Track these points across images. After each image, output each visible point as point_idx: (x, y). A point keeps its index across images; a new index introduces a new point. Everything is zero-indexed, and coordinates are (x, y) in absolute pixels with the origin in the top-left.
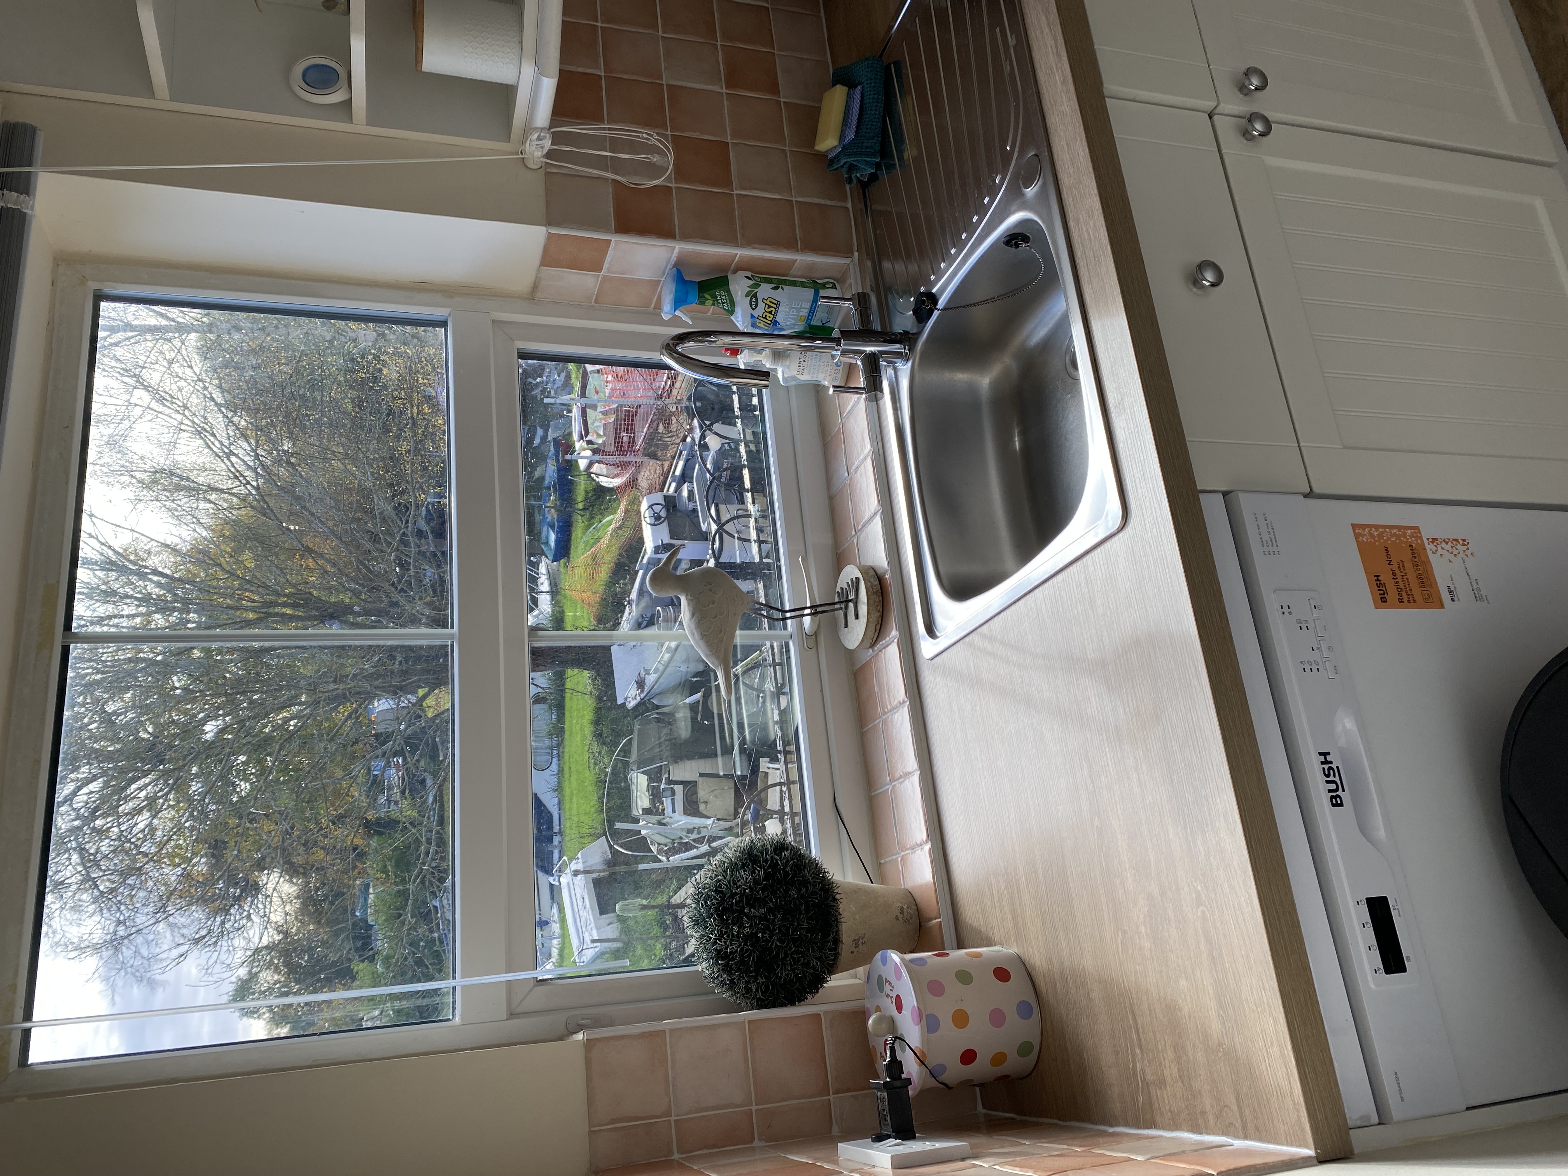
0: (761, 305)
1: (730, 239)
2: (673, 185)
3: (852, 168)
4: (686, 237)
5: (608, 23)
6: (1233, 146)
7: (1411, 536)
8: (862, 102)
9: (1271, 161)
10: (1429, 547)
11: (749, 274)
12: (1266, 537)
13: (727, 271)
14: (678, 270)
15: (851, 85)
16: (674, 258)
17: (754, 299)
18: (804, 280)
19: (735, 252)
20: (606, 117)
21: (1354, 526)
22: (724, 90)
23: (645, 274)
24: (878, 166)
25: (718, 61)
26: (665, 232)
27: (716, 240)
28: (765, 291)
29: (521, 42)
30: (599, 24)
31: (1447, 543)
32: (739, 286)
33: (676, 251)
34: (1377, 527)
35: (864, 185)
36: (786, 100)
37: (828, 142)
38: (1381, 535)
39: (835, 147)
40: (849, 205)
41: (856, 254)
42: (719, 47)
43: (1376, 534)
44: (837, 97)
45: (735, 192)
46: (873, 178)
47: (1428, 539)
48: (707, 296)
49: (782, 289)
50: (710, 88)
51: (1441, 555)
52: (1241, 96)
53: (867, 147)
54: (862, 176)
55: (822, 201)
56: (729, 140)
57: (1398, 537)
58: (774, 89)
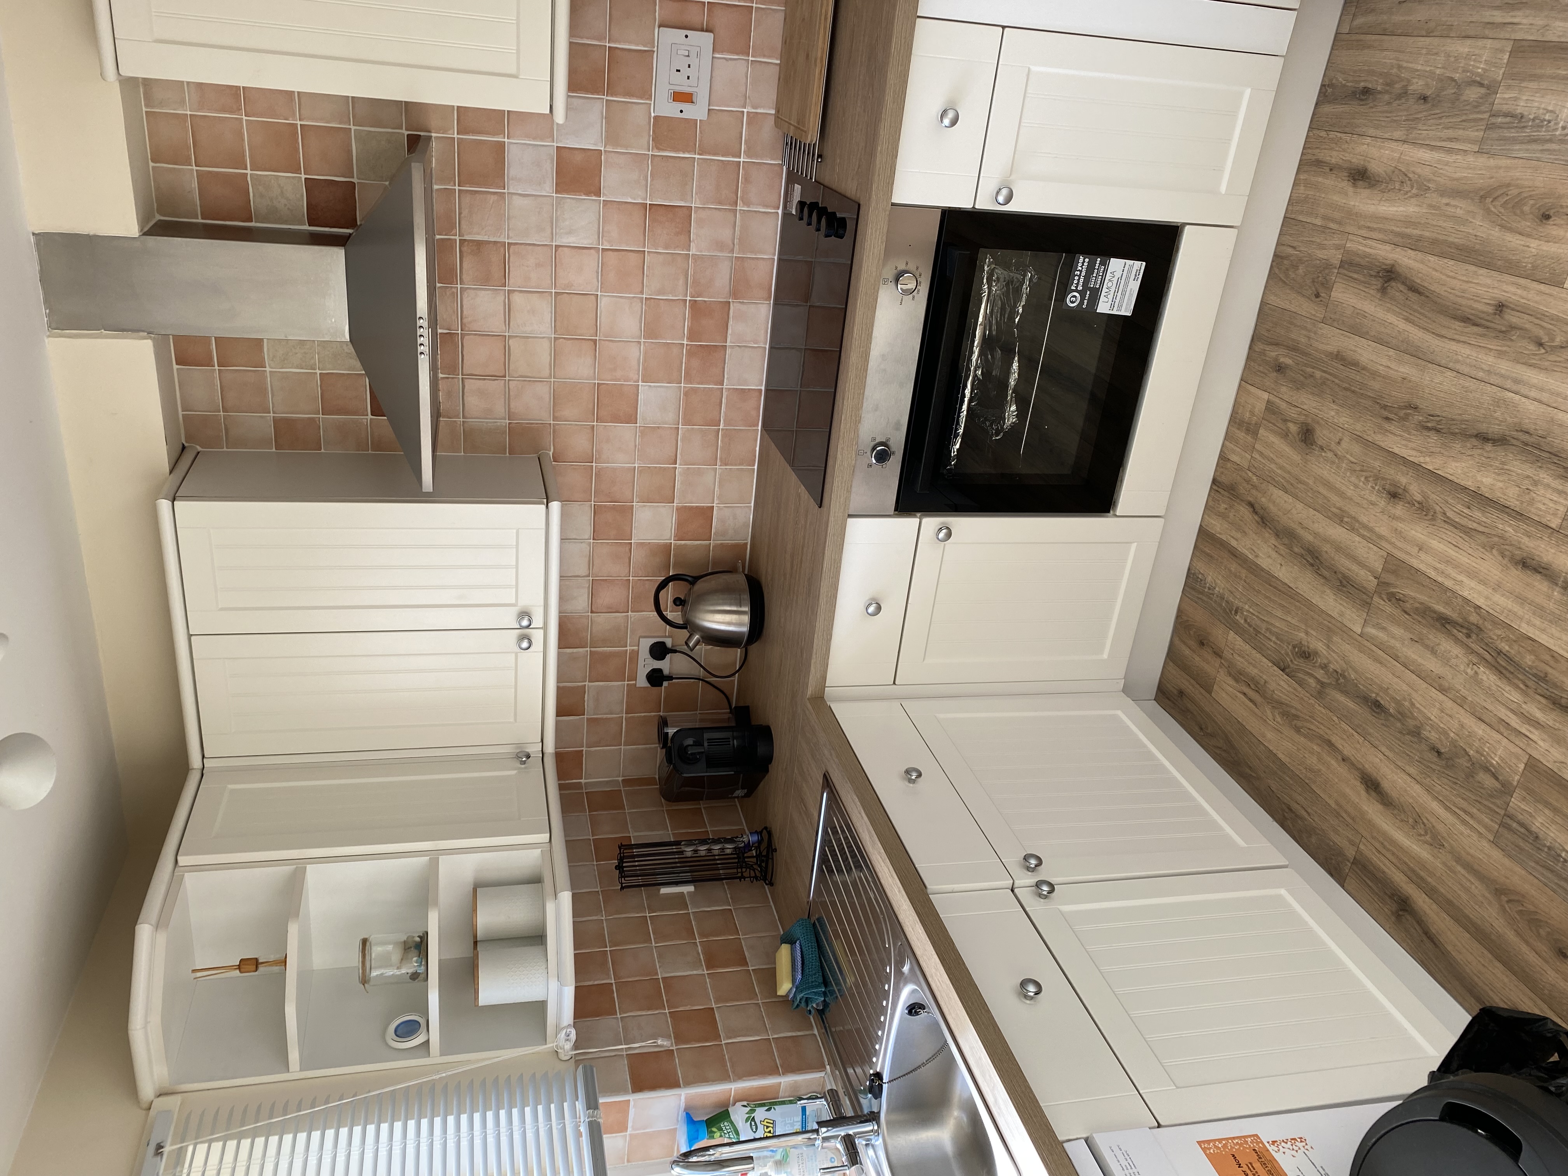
0: (760, 1127)
1: (725, 1078)
2: (674, 1048)
3: (807, 1001)
4: (688, 1084)
5: (615, 946)
6: (1034, 906)
7: (1252, 1142)
8: (802, 951)
9: (1066, 908)
10: (1271, 1149)
11: (745, 1103)
12: (1124, 1163)
13: (728, 1106)
14: (687, 1113)
15: (792, 942)
16: (683, 1105)
17: (753, 1123)
18: (792, 1099)
19: (730, 1087)
20: (618, 1011)
21: (1199, 1143)
22: (706, 972)
23: (662, 1125)
24: (825, 994)
25: (698, 953)
26: (671, 1083)
27: (713, 1081)
28: (760, 1114)
29: (547, 968)
30: (608, 949)
31: (1286, 1143)
32: (738, 1114)
33: (683, 1098)
34: (1220, 1140)
35: (821, 1013)
36: (753, 968)
37: (785, 987)
38: (1225, 1146)
39: (791, 989)
40: (816, 1032)
41: (828, 1067)
42: (698, 944)
43: (1220, 1145)
44: (784, 951)
45: (723, 1042)
46: (826, 1004)
47: (1268, 1142)
48: (714, 1129)
49: (775, 1109)
50: (695, 972)
51: (1284, 1153)
52: (1030, 873)
53: (812, 982)
54: (817, 1005)
55: (794, 1034)
56: (714, 1006)
57: (1241, 1145)
58: (743, 962)
